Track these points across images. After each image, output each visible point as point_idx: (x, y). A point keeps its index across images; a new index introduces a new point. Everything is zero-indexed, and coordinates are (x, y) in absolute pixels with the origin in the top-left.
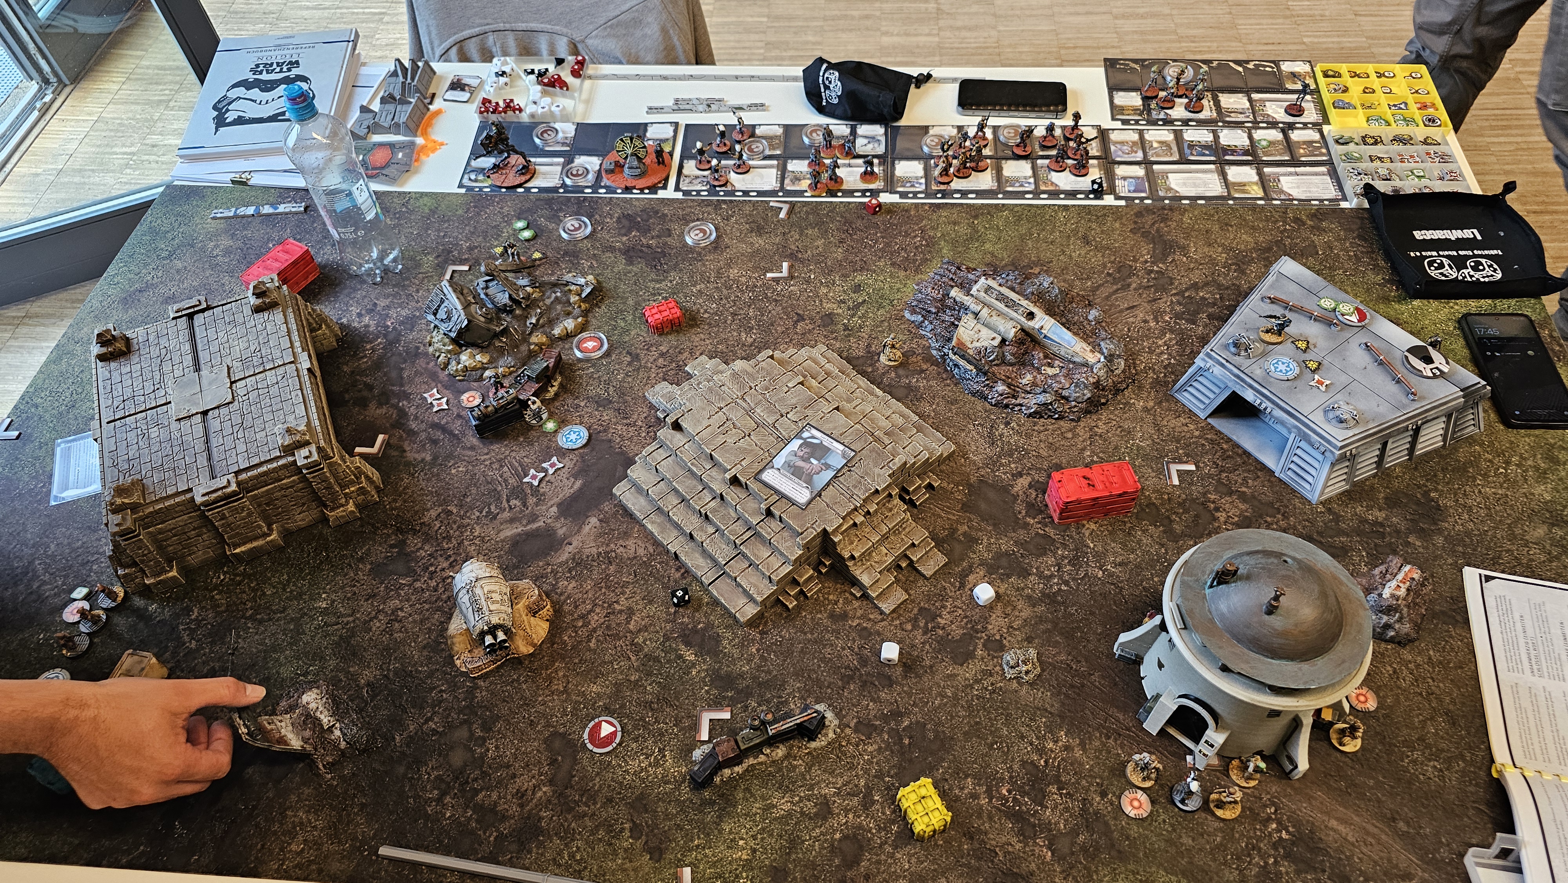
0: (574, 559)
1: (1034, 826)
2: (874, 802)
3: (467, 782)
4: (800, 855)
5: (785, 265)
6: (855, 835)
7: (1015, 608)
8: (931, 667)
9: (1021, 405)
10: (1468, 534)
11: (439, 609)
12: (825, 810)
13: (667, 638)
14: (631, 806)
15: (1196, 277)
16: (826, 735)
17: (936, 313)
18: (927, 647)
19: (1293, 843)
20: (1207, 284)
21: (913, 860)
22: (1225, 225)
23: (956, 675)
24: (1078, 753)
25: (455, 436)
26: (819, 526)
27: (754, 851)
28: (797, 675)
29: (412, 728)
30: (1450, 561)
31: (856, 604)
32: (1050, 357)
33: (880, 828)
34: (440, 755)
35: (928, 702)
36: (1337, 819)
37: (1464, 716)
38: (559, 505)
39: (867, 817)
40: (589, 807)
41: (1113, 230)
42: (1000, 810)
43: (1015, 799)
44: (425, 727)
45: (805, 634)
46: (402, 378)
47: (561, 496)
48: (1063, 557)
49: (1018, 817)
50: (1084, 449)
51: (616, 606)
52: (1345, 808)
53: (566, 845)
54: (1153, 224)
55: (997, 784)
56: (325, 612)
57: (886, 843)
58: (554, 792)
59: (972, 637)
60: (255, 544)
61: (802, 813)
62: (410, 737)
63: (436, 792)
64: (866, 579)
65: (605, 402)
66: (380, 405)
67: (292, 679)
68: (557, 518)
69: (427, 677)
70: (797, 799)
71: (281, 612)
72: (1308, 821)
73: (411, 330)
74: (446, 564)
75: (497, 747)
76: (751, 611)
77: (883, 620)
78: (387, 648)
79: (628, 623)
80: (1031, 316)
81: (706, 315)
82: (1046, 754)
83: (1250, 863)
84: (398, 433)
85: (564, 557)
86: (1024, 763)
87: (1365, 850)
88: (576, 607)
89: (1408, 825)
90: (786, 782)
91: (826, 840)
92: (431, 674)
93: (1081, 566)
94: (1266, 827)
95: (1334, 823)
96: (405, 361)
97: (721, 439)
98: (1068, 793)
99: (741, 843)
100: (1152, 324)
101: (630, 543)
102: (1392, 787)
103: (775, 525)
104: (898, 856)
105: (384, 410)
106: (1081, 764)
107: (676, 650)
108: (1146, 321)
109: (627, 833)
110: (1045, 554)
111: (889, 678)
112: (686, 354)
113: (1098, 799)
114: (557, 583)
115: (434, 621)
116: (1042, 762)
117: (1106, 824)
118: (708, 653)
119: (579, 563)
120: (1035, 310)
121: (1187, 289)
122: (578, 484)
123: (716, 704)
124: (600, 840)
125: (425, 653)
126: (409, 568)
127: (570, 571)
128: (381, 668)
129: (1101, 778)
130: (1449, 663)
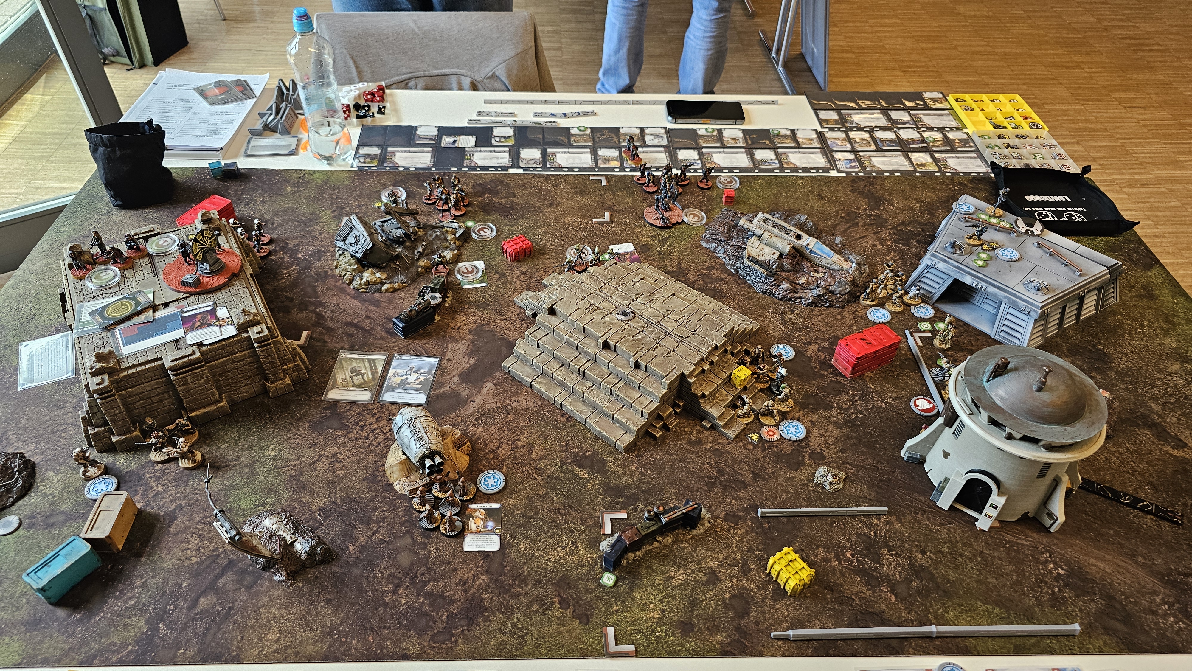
0: (478, 412)
1: (877, 578)
2: (750, 570)
3: (416, 577)
4: (701, 612)
5: (607, 214)
6: (740, 594)
7: (827, 430)
8: (773, 473)
9: (801, 298)
10: (1130, 369)
11: (371, 452)
12: (713, 578)
13: (563, 463)
14: (557, 584)
15: (902, 218)
16: (703, 525)
17: (726, 241)
18: (767, 460)
19: (1069, 576)
20: (910, 223)
21: (790, 609)
22: (914, 187)
23: (793, 478)
24: (898, 526)
25: (366, 330)
26: (678, 371)
27: (663, 611)
28: (671, 484)
29: (362, 539)
30: (1123, 387)
31: (707, 433)
32: (816, 267)
33: (759, 588)
34: (390, 558)
35: (776, 498)
36: (1096, 558)
37: (1162, 485)
38: (460, 375)
39: (748, 580)
40: (522, 588)
41: (838, 191)
42: (848, 569)
43: (857, 560)
44: (373, 538)
45: (672, 455)
46: (316, 293)
47: (460, 369)
48: (854, 395)
49: (863, 573)
50: (851, 326)
51: (518, 443)
52: (1098, 550)
53: (508, 618)
54: (865, 186)
55: (842, 550)
56: (274, 458)
57: (766, 598)
58: (491, 579)
59: (799, 452)
60: (208, 409)
61: (696, 581)
62: (362, 546)
63: (390, 586)
64: (715, 412)
65: (484, 305)
66: (301, 311)
67: (252, 509)
68: (460, 384)
69: (369, 501)
70: (690, 571)
71: (236, 460)
72: (1075, 561)
73: (319, 260)
74: (373, 420)
75: (437, 549)
76: (629, 439)
77: (730, 443)
78: (332, 482)
79: (530, 454)
80: (799, 237)
81: (552, 247)
82: (874, 528)
83: (1041, 592)
84: (318, 330)
85: (470, 411)
86: (859, 535)
87: (1121, 578)
88: (486, 445)
89: (1145, 559)
90: (679, 560)
91: (719, 599)
92: (372, 499)
93: (868, 401)
94: (1047, 567)
95: (1093, 561)
96: (317, 281)
97: (590, 317)
98: (897, 554)
99: (652, 606)
100: (880, 247)
101: (522, 399)
102: (1126, 534)
103: (642, 374)
104: (778, 606)
105: (304, 314)
106: (902, 533)
107: (572, 471)
108: (875, 246)
109: (557, 606)
110: (841, 394)
111: (743, 482)
112: (542, 272)
113: (920, 556)
114: (467, 429)
115: (369, 461)
116: (872, 533)
117: (930, 573)
118: (598, 472)
119: (483, 415)
120: (801, 233)
121: (898, 226)
122: (472, 361)
123: (612, 507)
124: (536, 612)
125: (365, 484)
126: (342, 423)
127: (476, 420)
128: (329, 497)
129: (918, 541)
130: (1141, 451)
